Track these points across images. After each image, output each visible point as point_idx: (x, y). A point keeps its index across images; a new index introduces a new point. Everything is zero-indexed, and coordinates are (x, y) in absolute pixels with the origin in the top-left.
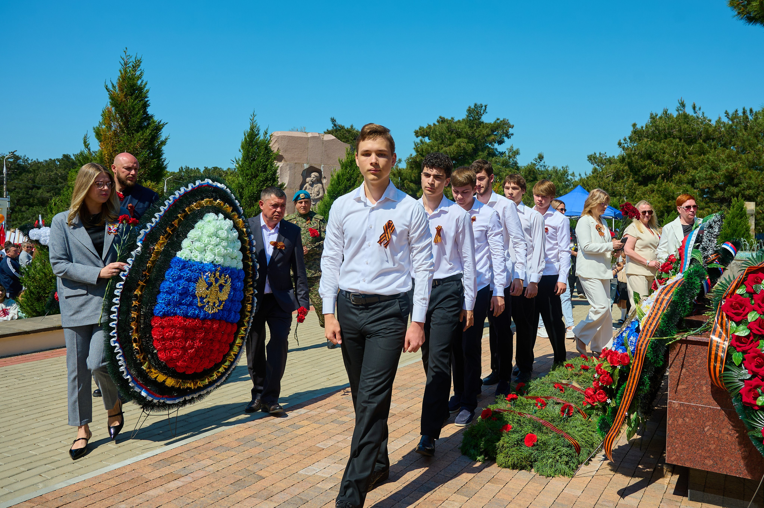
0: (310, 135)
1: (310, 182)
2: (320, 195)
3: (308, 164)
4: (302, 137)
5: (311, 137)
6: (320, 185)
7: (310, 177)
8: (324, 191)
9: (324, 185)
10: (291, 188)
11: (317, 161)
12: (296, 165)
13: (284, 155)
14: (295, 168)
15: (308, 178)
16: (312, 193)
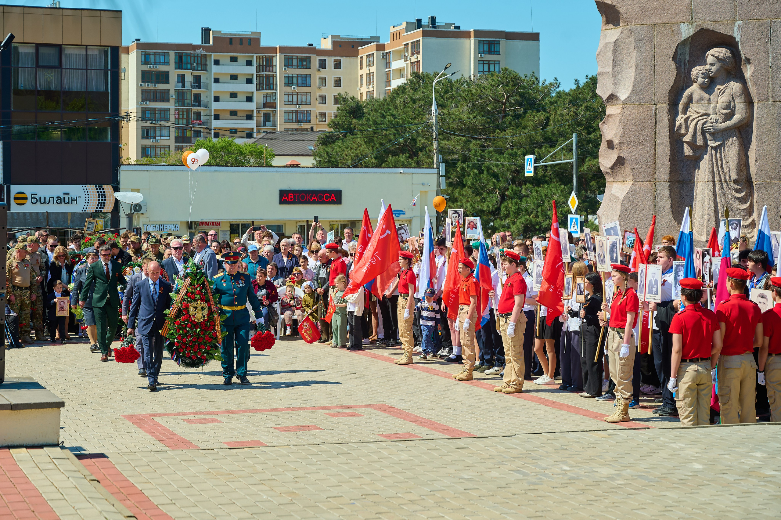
1: (700, 80)
2: (737, 117)
3: (691, 22)
6: (734, 86)
7: (705, 63)
8: (750, 103)
9: (750, 84)
10: (641, 103)
11: (720, 13)
12: (658, 29)
13: (618, 5)
14: (652, 40)
15: (697, 68)
16: (711, 111)
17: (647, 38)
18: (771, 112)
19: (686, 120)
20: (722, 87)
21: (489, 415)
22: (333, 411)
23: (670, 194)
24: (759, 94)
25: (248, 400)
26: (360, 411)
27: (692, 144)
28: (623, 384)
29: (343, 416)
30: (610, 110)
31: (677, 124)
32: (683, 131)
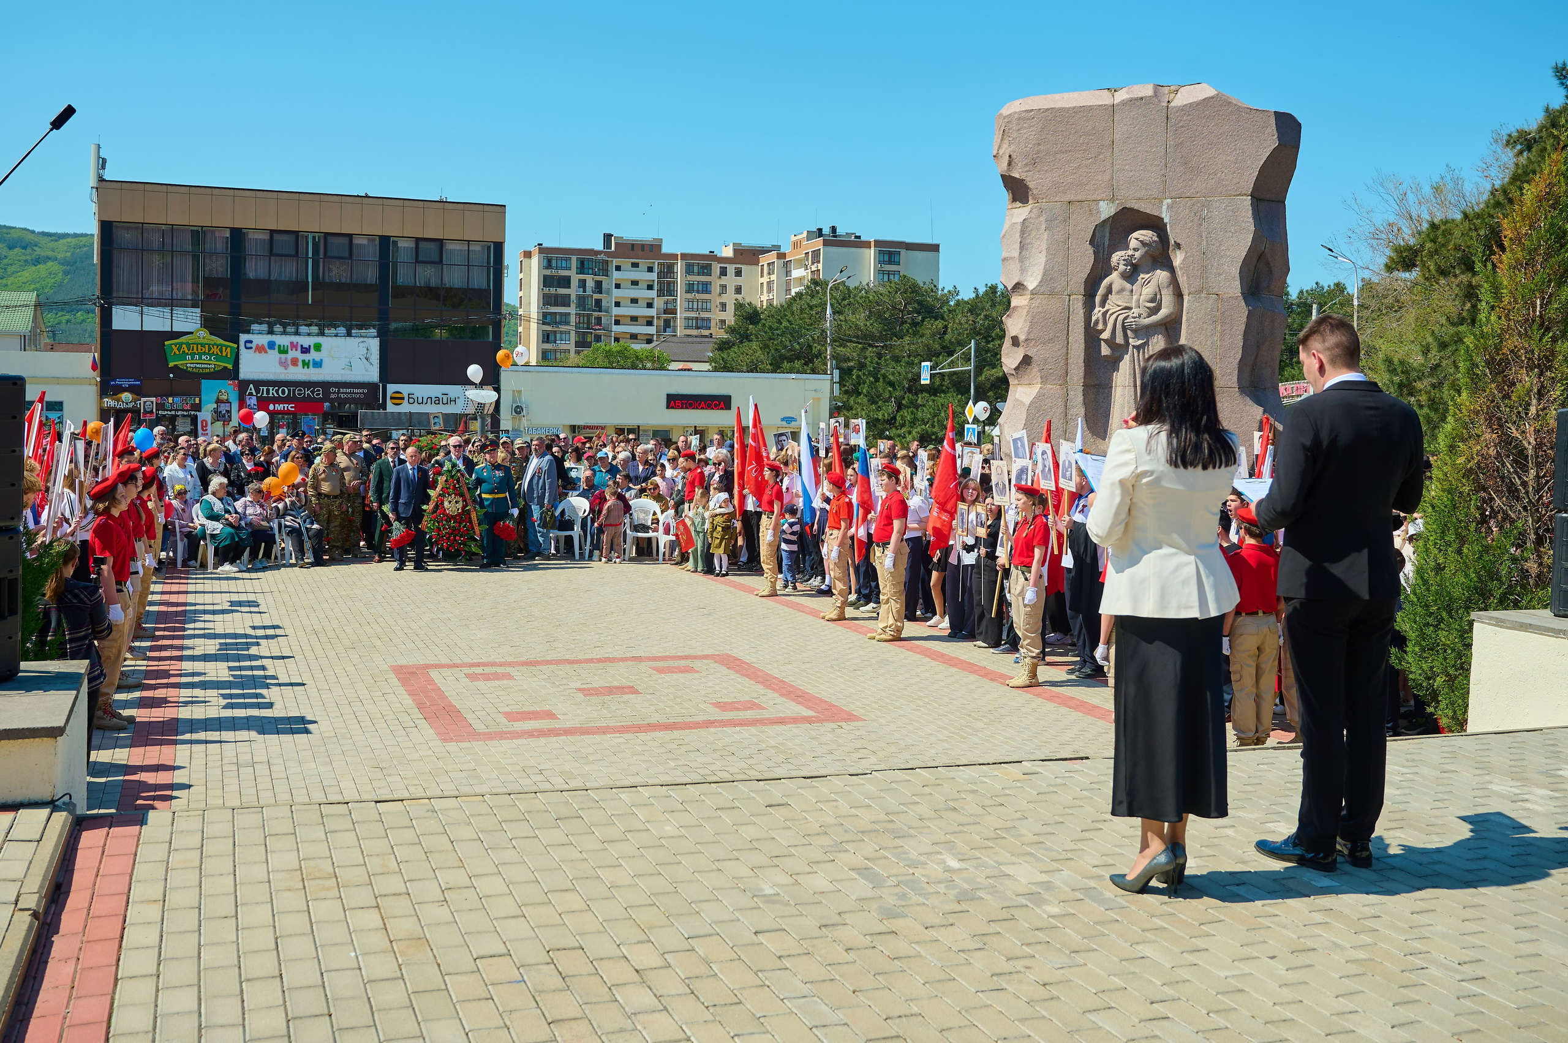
0: (1121, 96)
1: (1122, 267)
2: (1163, 312)
3: (1112, 199)
4: (1090, 108)
5: (1124, 103)
6: (1162, 275)
7: (1127, 248)
8: (1179, 295)
9: (1179, 273)
10: (1052, 294)
11: (1146, 189)
12: (1072, 207)
13: (1028, 179)
14: (1066, 220)
15: (1118, 253)
16: (1133, 305)
17: (1060, 218)
18: (1203, 307)
19: (1105, 314)
20: (1147, 276)
21: (859, 673)
22: (662, 664)
23: (1084, 400)
24: (1190, 285)
25: (561, 645)
26: (697, 664)
27: (1111, 342)
28: (1029, 638)
29: (672, 672)
30: (1015, 301)
31: (1094, 318)
32: (1100, 327)
